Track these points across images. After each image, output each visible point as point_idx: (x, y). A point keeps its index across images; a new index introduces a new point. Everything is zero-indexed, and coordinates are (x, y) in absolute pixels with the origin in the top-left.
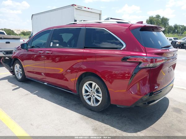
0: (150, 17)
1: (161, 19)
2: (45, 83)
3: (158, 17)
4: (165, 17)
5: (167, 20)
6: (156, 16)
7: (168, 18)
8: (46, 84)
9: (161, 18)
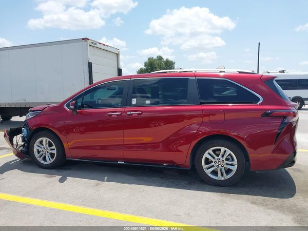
0: (149, 59)
1: (164, 62)
2: (119, 162)
3: (160, 59)
4: (169, 59)
5: (172, 64)
6: (157, 57)
7: (173, 61)
8: (123, 163)
9: (165, 60)
